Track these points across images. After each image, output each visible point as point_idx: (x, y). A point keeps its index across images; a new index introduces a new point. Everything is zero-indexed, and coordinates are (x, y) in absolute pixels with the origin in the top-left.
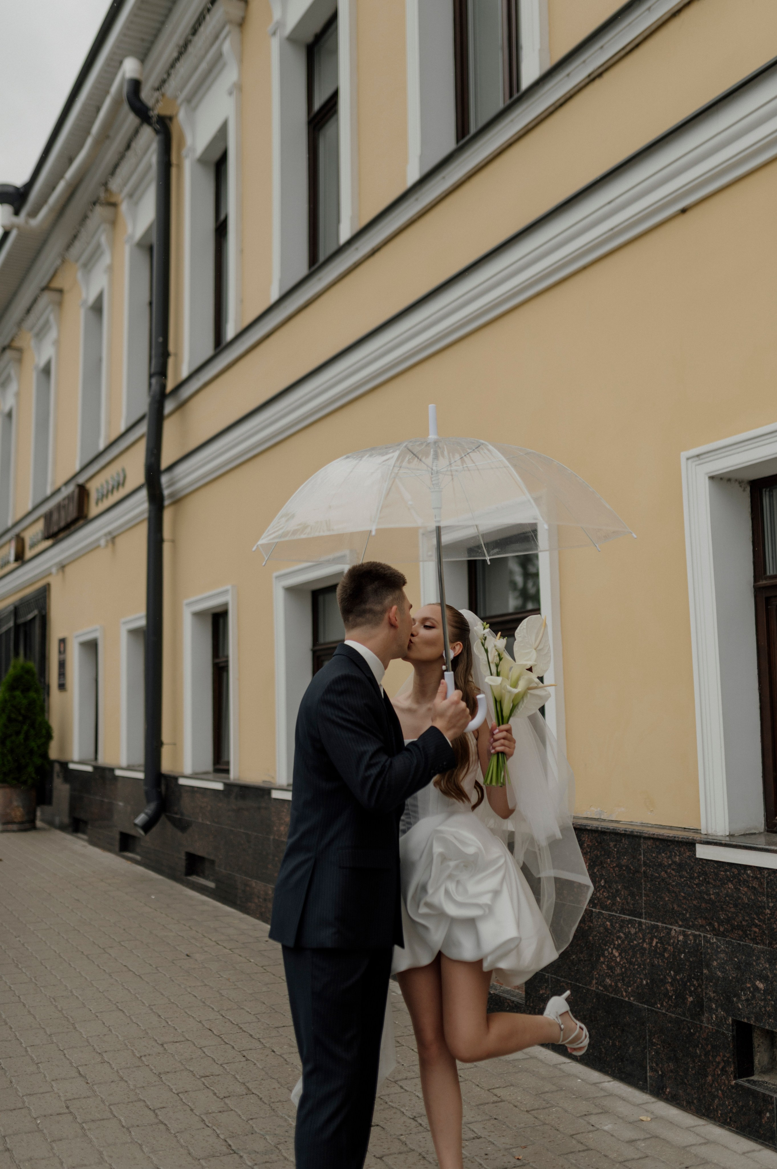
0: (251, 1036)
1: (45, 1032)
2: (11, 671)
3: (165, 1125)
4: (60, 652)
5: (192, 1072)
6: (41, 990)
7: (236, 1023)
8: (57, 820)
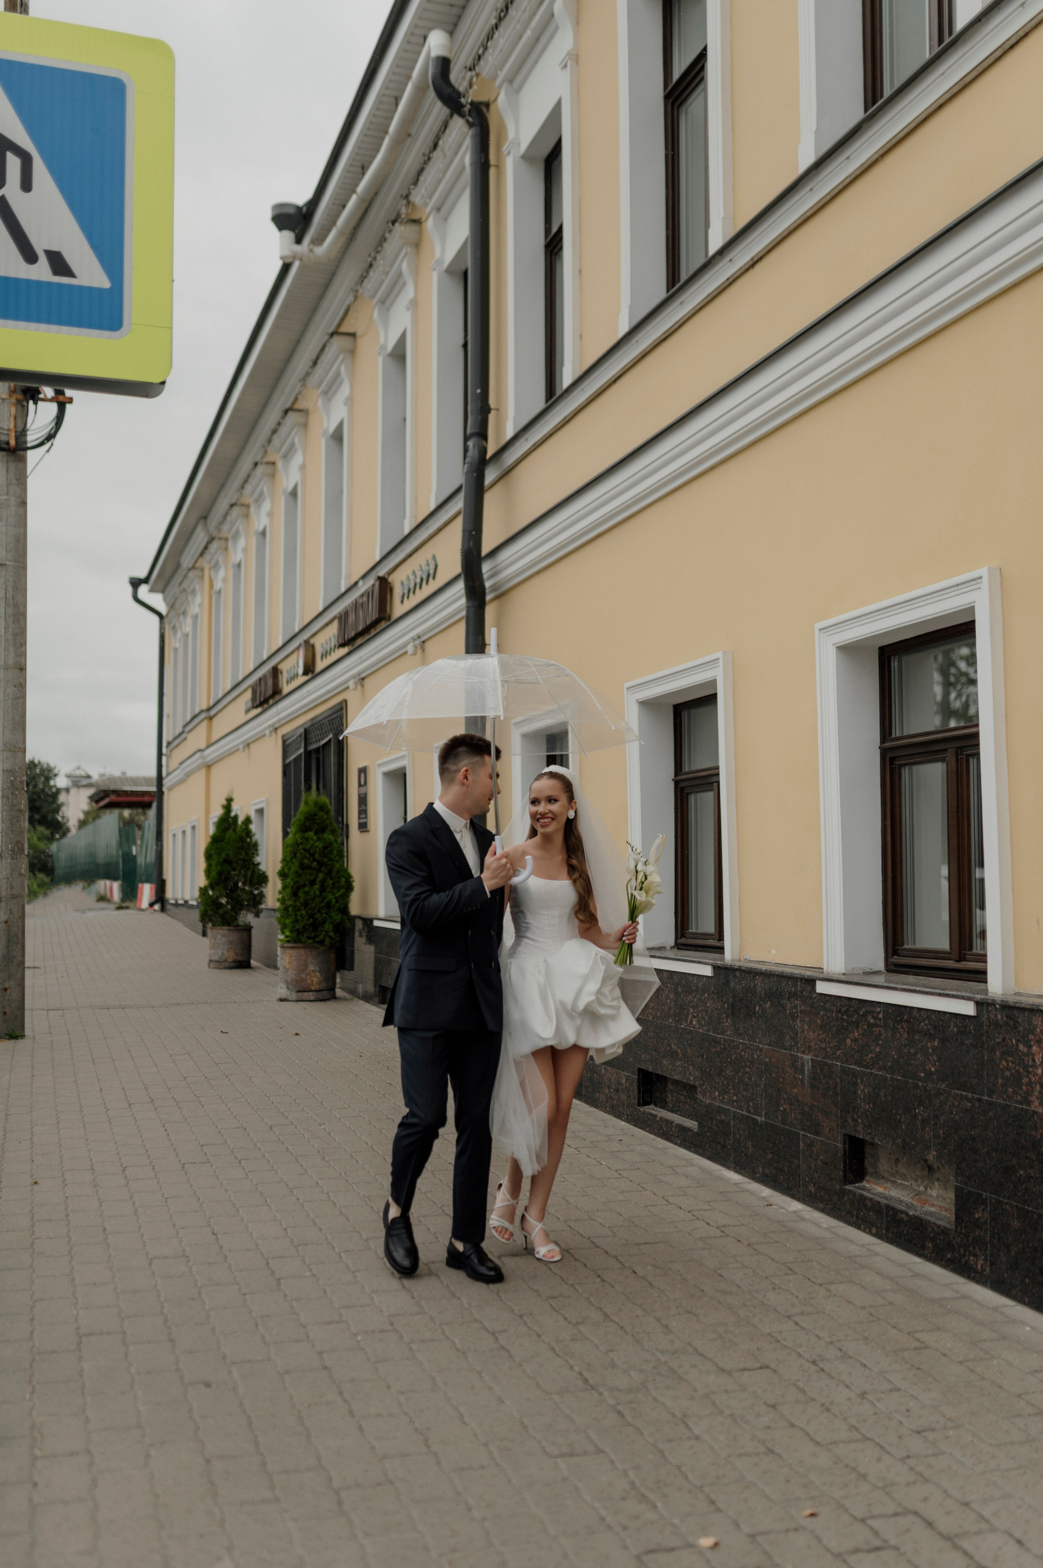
0: (607, 1252)
1: (361, 1236)
2: (302, 807)
3: (508, 1351)
4: (360, 785)
5: (537, 1291)
6: (353, 1187)
7: (587, 1237)
8: (360, 988)
